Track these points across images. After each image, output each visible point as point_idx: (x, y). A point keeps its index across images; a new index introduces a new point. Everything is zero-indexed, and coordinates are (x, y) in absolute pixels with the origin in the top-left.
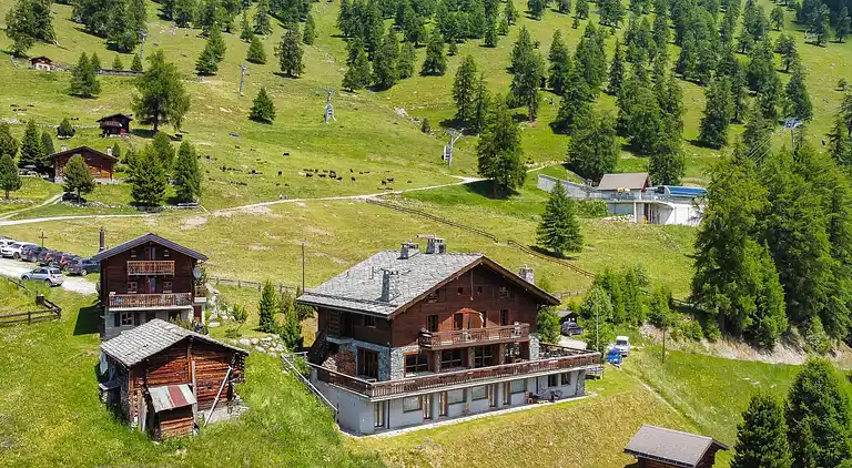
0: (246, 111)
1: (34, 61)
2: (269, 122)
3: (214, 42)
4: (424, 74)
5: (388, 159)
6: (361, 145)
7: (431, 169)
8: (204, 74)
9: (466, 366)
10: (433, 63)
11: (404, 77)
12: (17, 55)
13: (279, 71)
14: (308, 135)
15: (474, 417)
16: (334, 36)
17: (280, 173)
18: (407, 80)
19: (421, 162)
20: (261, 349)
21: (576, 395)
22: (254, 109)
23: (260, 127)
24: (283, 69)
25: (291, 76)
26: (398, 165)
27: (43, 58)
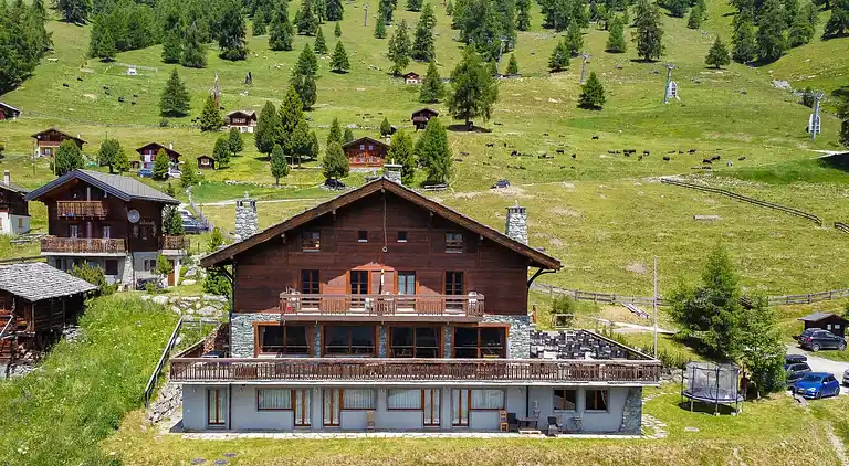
0: (576, 100)
1: (406, 77)
2: (598, 108)
3: (571, 37)
4: (825, 38)
5: (727, 136)
6: (698, 123)
7: (785, 144)
8: (556, 71)
9: (373, 353)
10: (840, 22)
11: (795, 45)
12: (396, 74)
13: (637, 57)
14: (639, 119)
15: (381, 435)
16: (726, 15)
17: (574, 156)
18: (800, 47)
19: (774, 136)
20: (177, 310)
21: (620, 431)
22: (584, 96)
23: (588, 114)
24: (639, 54)
25: (650, 61)
26: (737, 141)
27: (412, 74)
